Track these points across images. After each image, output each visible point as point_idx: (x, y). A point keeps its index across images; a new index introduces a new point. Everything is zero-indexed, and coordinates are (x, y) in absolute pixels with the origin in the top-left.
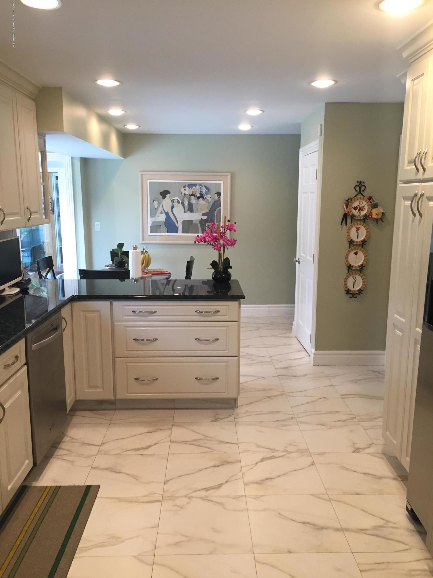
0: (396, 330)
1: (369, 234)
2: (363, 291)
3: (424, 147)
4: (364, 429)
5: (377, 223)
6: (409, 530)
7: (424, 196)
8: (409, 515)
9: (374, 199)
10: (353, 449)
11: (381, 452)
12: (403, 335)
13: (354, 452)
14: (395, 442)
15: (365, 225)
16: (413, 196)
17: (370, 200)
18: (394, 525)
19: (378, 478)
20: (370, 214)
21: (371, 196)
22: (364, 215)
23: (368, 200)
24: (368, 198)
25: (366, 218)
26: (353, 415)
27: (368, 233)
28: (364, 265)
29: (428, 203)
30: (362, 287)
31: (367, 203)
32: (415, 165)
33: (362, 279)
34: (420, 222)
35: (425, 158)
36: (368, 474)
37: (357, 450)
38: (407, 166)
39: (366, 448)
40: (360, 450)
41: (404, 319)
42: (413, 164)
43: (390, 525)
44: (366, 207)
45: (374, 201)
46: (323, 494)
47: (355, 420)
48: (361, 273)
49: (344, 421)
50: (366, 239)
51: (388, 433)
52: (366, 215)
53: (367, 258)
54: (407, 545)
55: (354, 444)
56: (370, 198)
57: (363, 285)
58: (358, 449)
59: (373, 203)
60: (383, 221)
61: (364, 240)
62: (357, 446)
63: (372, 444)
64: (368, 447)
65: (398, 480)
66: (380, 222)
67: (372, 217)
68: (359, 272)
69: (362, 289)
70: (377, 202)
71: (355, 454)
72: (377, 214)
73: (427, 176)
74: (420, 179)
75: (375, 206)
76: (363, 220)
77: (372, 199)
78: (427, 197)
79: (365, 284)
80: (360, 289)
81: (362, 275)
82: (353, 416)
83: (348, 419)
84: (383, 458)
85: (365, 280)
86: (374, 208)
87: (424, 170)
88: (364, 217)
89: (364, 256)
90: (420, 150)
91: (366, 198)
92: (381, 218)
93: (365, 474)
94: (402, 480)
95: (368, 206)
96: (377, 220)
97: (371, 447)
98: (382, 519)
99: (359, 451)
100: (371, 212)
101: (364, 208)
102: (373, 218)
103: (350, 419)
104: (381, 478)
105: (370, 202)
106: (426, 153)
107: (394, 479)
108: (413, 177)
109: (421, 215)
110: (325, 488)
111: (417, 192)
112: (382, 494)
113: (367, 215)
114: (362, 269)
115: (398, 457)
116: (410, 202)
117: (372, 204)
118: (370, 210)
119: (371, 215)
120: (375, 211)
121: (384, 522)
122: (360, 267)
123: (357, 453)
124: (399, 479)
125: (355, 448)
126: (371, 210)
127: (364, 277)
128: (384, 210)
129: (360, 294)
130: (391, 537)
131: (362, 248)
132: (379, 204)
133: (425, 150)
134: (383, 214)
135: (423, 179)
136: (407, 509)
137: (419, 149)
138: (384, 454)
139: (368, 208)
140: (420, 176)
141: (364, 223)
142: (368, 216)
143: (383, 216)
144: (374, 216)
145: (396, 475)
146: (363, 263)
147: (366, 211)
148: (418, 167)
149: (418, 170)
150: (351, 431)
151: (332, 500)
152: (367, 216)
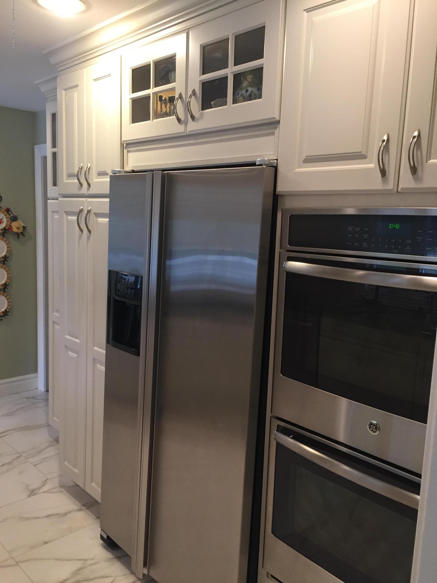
0: (69, 352)
1: (10, 250)
2: (9, 312)
3: (85, 162)
4: (35, 466)
5: (19, 238)
6: (109, 560)
7: (91, 213)
8: (104, 544)
9: (12, 211)
10: (28, 493)
11: (58, 486)
12: (78, 356)
13: (30, 496)
14: (76, 471)
15: (5, 239)
16: (78, 211)
17: (8, 213)
18: (92, 562)
19: (63, 516)
20: (10, 227)
21: (9, 207)
22: (3, 229)
23: (6, 212)
24: (5, 210)
25: (5, 231)
26: (18, 453)
27: (9, 248)
28: (7, 284)
29: (97, 219)
30: (7, 308)
31: (5, 215)
32: (78, 179)
33: (7, 300)
34: (88, 238)
35: (89, 173)
36: (52, 515)
37: (32, 493)
38: (67, 180)
39: (42, 487)
40: (35, 491)
41: (79, 340)
42: (76, 178)
43: (89, 562)
44: (5, 220)
45: (13, 214)
46: (7, 560)
47: (22, 458)
48: (4, 292)
49: (10, 463)
50: (8, 255)
51: (66, 463)
52: (5, 228)
53: (10, 275)
54: (111, 577)
55: (27, 486)
56: (8, 210)
57: (8, 305)
58: (33, 491)
59: (11, 215)
60: (24, 235)
61: (6, 256)
62: (31, 487)
63: (47, 480)
64: (44, 485)
65: (83, 510)
66: (21, 236)
67: (12, 230)
68: (3, 291)
69: (8, 310)
70: (16, 214)
71: (33, 498)
72: (18, 228)
73: (92, 191)
74: (85, 194)
75: (15, 219)
76: (2, 234)
77: (10, 211)
78: (94, 213)
79: (10, 304)
80: (6, 311)
81: (6, 294)
82: (18, 455)
83: (14, 460)
84: (62, 491)
85: (10, 300)
86: (14, 221)
87: (89, 185)
88: (4, 231)
89: (7, 274)
90: (82, 165)
91: (3, 210)
92: (22, 233)
93: (48, 516)
94: (87, 509)
95: (6, 218)
96: (18, 234)
97: (46, 483)
98: (79, 560)
99: (35, 493)
100: (11, 225)
101: (3, 220)
102: (14, 232)
103: (16, 459)
104: (66, 514)
105: (8, 215)
106: (89, 168)
107: (79, 510)
108: (75, 191)
109: (89, 231)
110: (8, 552)
111: (82, 207)
112: (71, 533)
113: (7, 228)
114: (6, 288)
115: (81, 485)
116: (76, 218)
117: (11, 217)
118: (9, 223)
119: (11, 229)
120: (14, 225)
121: (82, 562)
122: (4, 286)
123: (34, 495)
124: (84, 508)
125: (29, 491)
126: (11, 223)
127: (8, 297)
128: (25, 224)
129: (6, 315)
130: (92, 576)
131: (4, 264)
132: (18, 217)
133: (88, 166)
134: (24, 228)
135: (88, 194)
136: (102, 538)
137: (79, 164)
138: (62, 486)
139: (7, 221)
140: (84, 190)
141: (4, 237)
142: (8, 230)
143: (24, 230)
144: (15, 230)
145: (79, 504)
146: (6, 281)
147: (5, 225)
148: (81, 181)
149: (81, 184)
150: (20, 473)
151: (21, 562)
152: (6, 230)
